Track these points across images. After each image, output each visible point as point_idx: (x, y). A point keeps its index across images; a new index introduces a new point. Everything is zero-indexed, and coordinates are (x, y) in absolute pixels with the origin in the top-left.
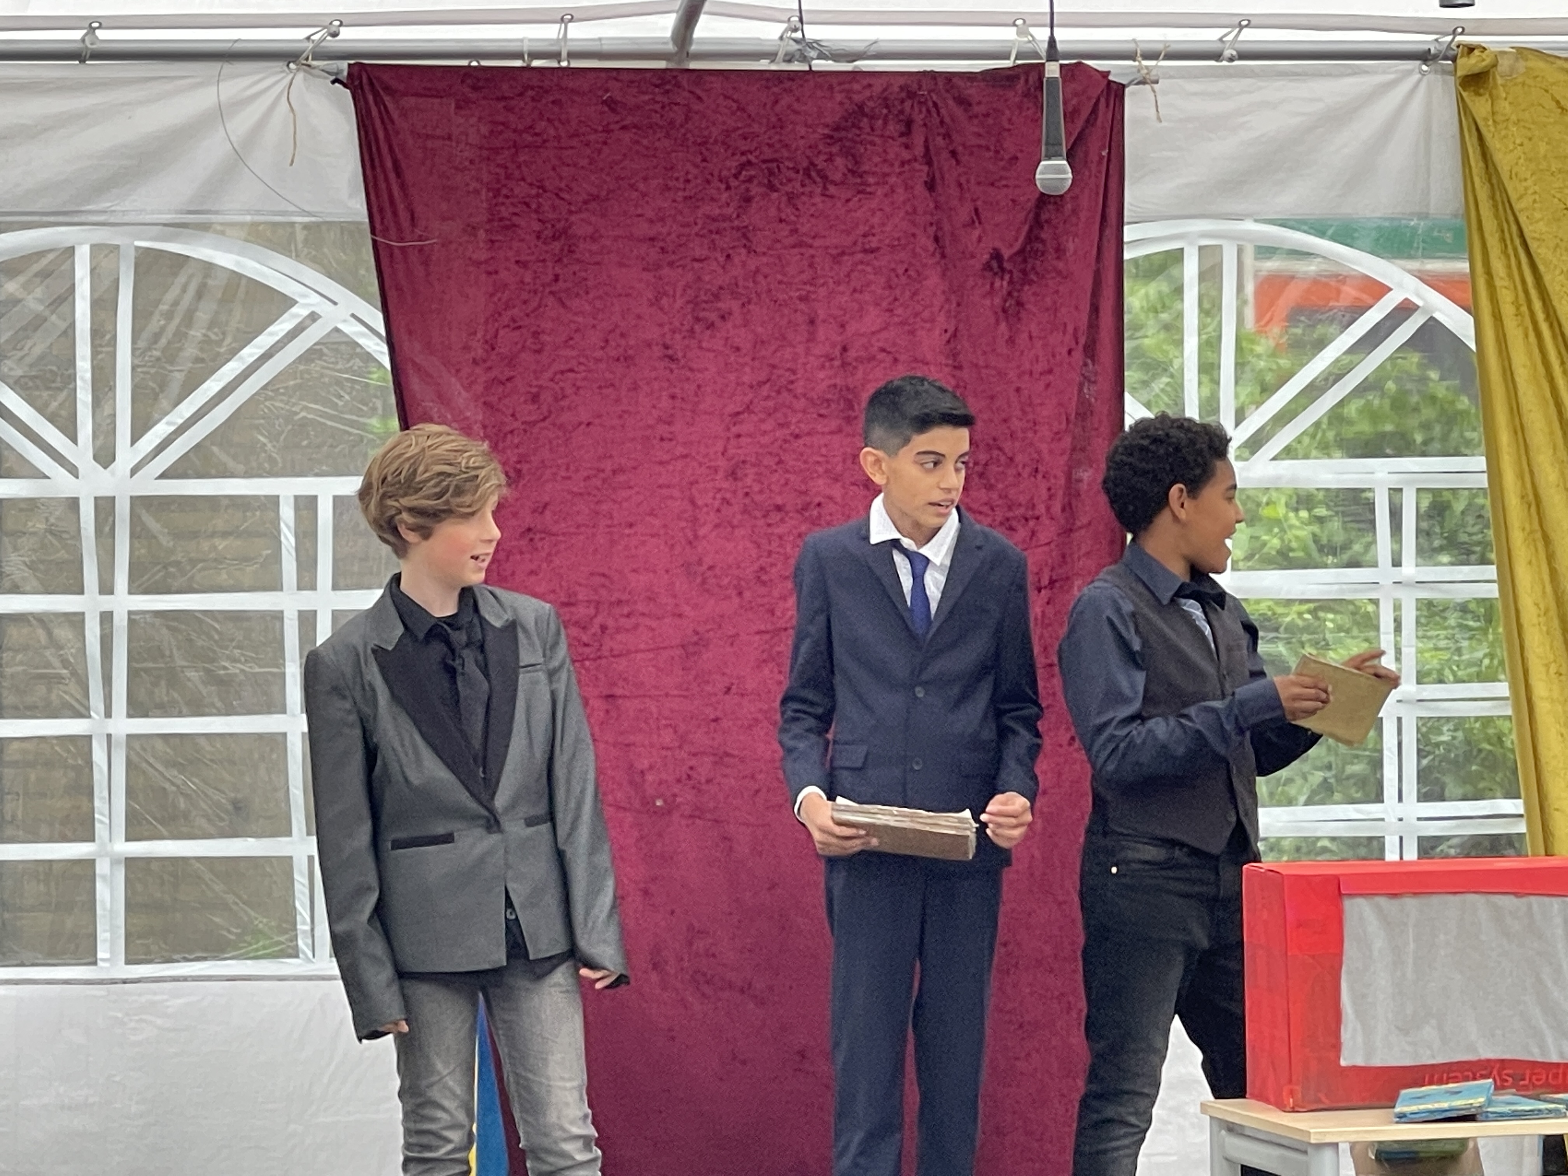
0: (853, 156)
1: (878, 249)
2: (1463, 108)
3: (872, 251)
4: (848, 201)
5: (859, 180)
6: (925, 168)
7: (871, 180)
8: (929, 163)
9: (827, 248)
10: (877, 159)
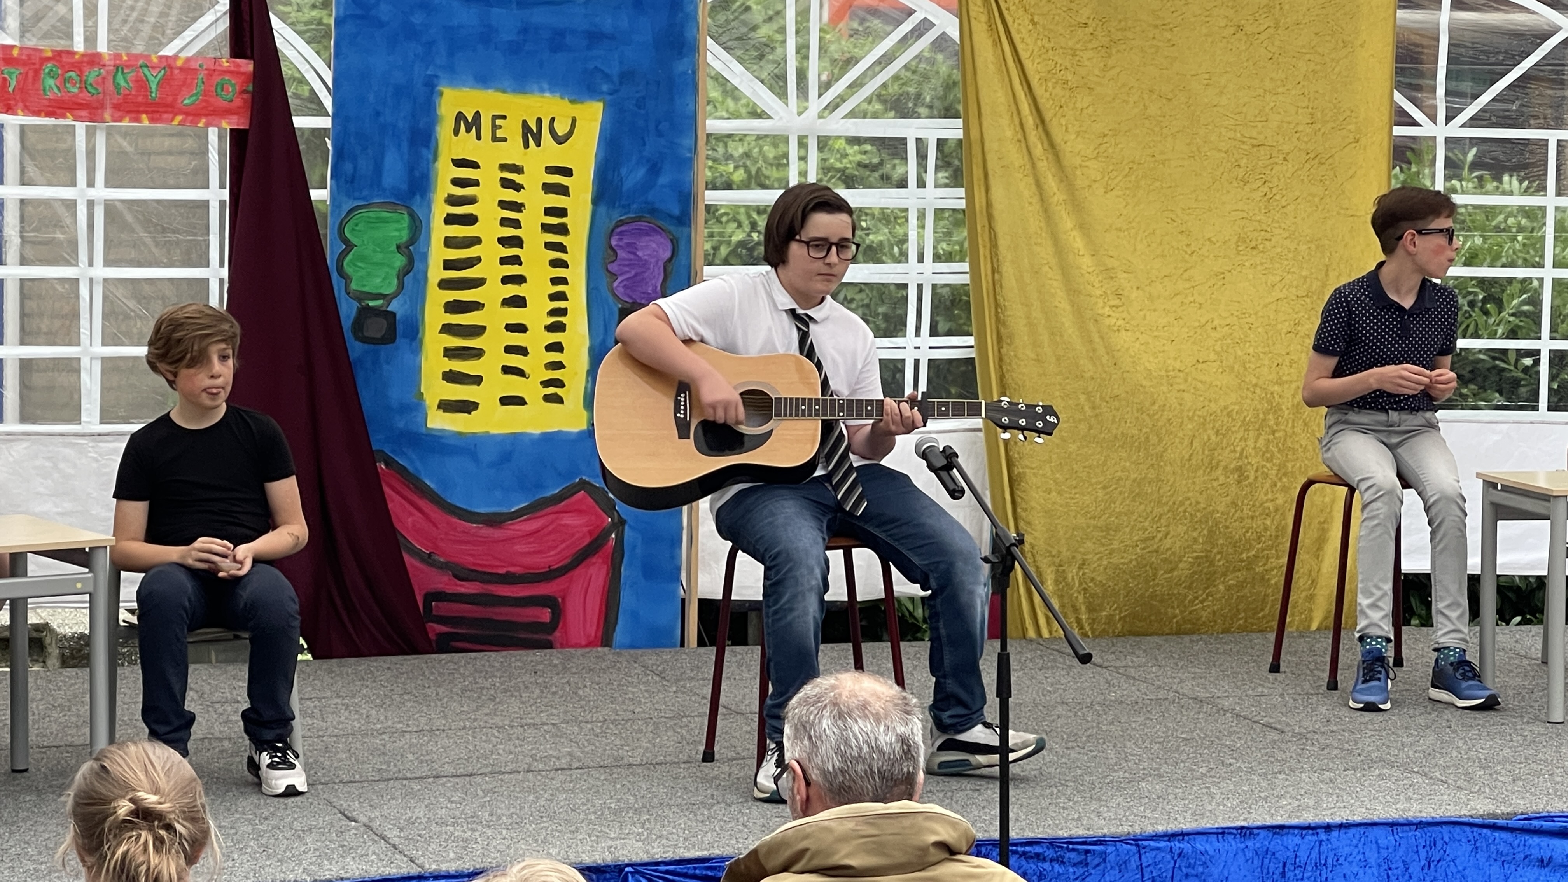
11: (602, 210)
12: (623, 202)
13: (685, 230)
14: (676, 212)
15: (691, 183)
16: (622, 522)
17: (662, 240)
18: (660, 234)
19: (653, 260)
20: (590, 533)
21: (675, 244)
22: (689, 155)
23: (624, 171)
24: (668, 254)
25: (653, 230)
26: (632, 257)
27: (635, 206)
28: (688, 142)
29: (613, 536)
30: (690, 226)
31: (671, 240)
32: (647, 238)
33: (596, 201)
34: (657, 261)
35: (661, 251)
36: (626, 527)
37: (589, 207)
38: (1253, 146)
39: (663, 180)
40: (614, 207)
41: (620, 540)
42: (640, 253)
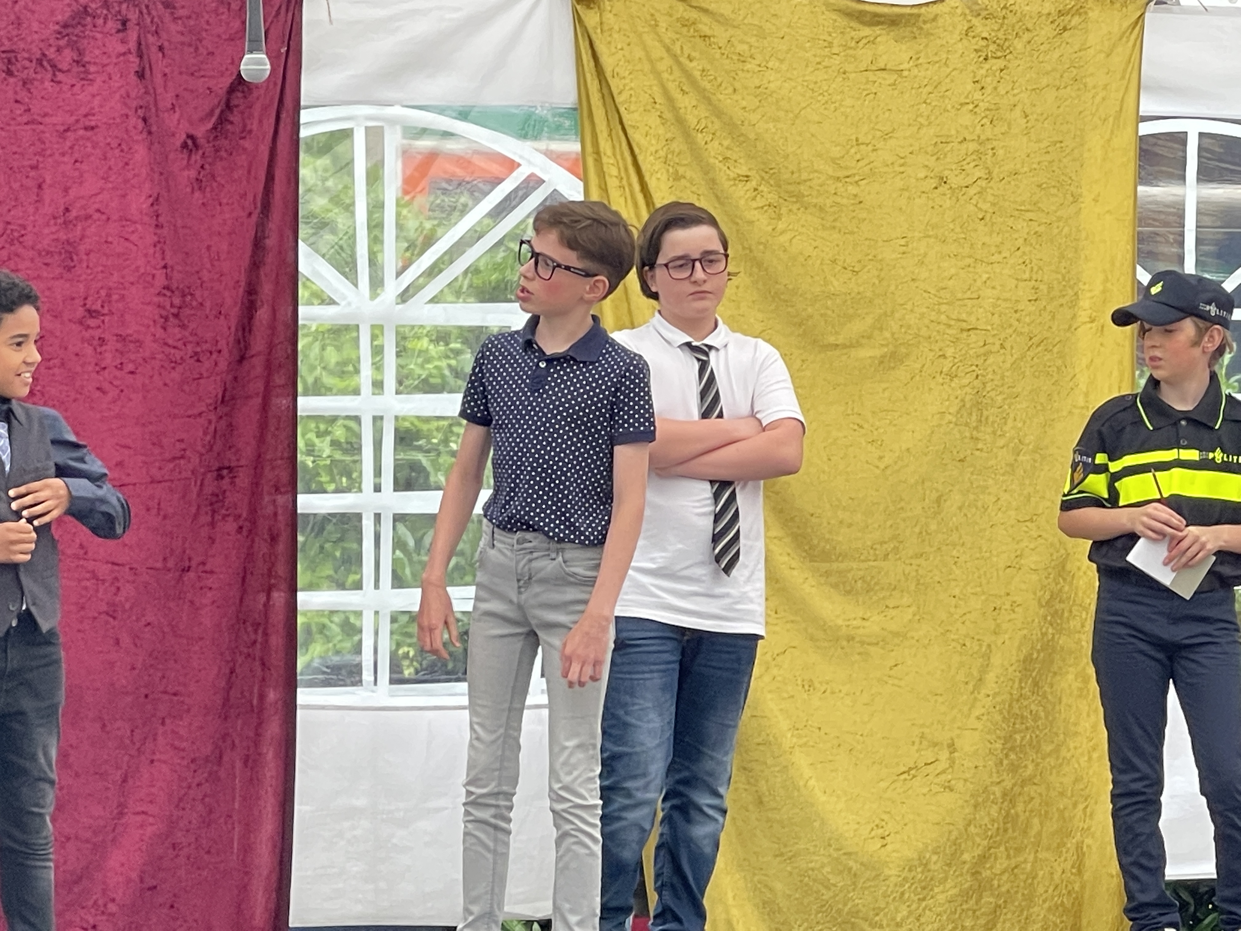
0: (78, 50)
1: (97, 126)
2: (578, 19)
3: (92, 128)
4: (73, 86)
5: (82, 69)
6: (137, 60)
7: (92, 69)
8: (141, 57)
9: (54, 125)
10: (97, 52)
38: (962, 330)
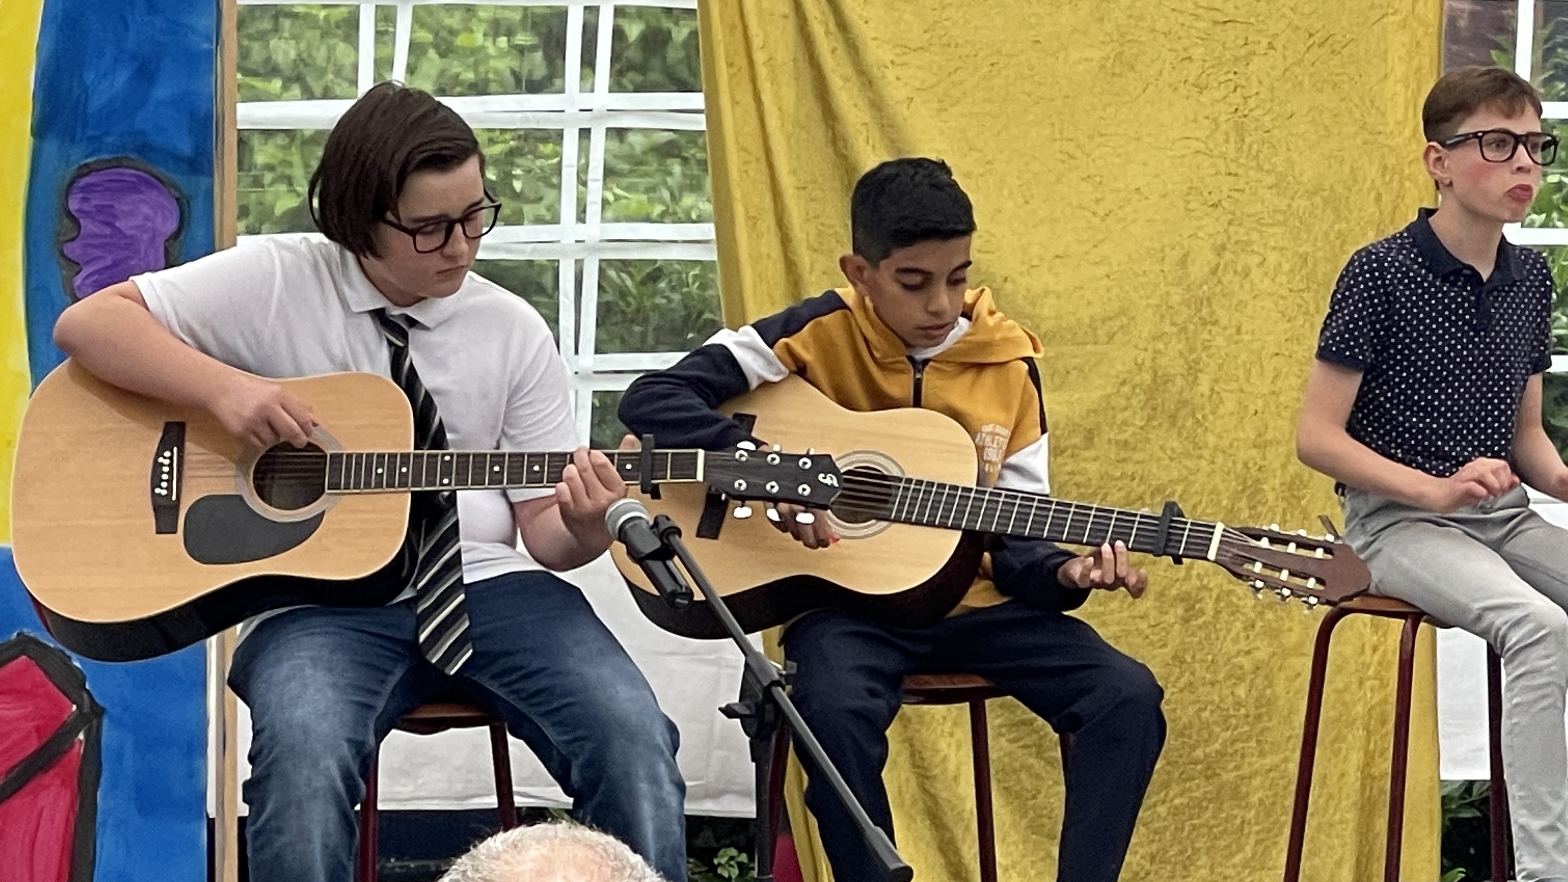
11: (51, 147)
12: (90, 133)
13: (203, 181)
14: (185, 148)
15: (210, 98)
16: (98, 712)
17: (161, 199)
18: (158, 189)
19: (146, 237)
20: (38, 729)
21: (183, 205)
22: (206, 46)
23: (90, 77)
24: (172, 226)
25: (147, 182)
26: (108, 231)
27: (110, 139)
28: (204, 22)
29: (81, 736)
30: (212, 175)
31: (177, 199)
32: (136, 197)
33: (40, 131)
34: (152, 240)
35: (159, 220)
36: (105, 722)
37: (27, 141)
38: (1216, 23)
39: (162, 91)
40: (72, 140)
41: (94, 742)
42: (117, 224)
